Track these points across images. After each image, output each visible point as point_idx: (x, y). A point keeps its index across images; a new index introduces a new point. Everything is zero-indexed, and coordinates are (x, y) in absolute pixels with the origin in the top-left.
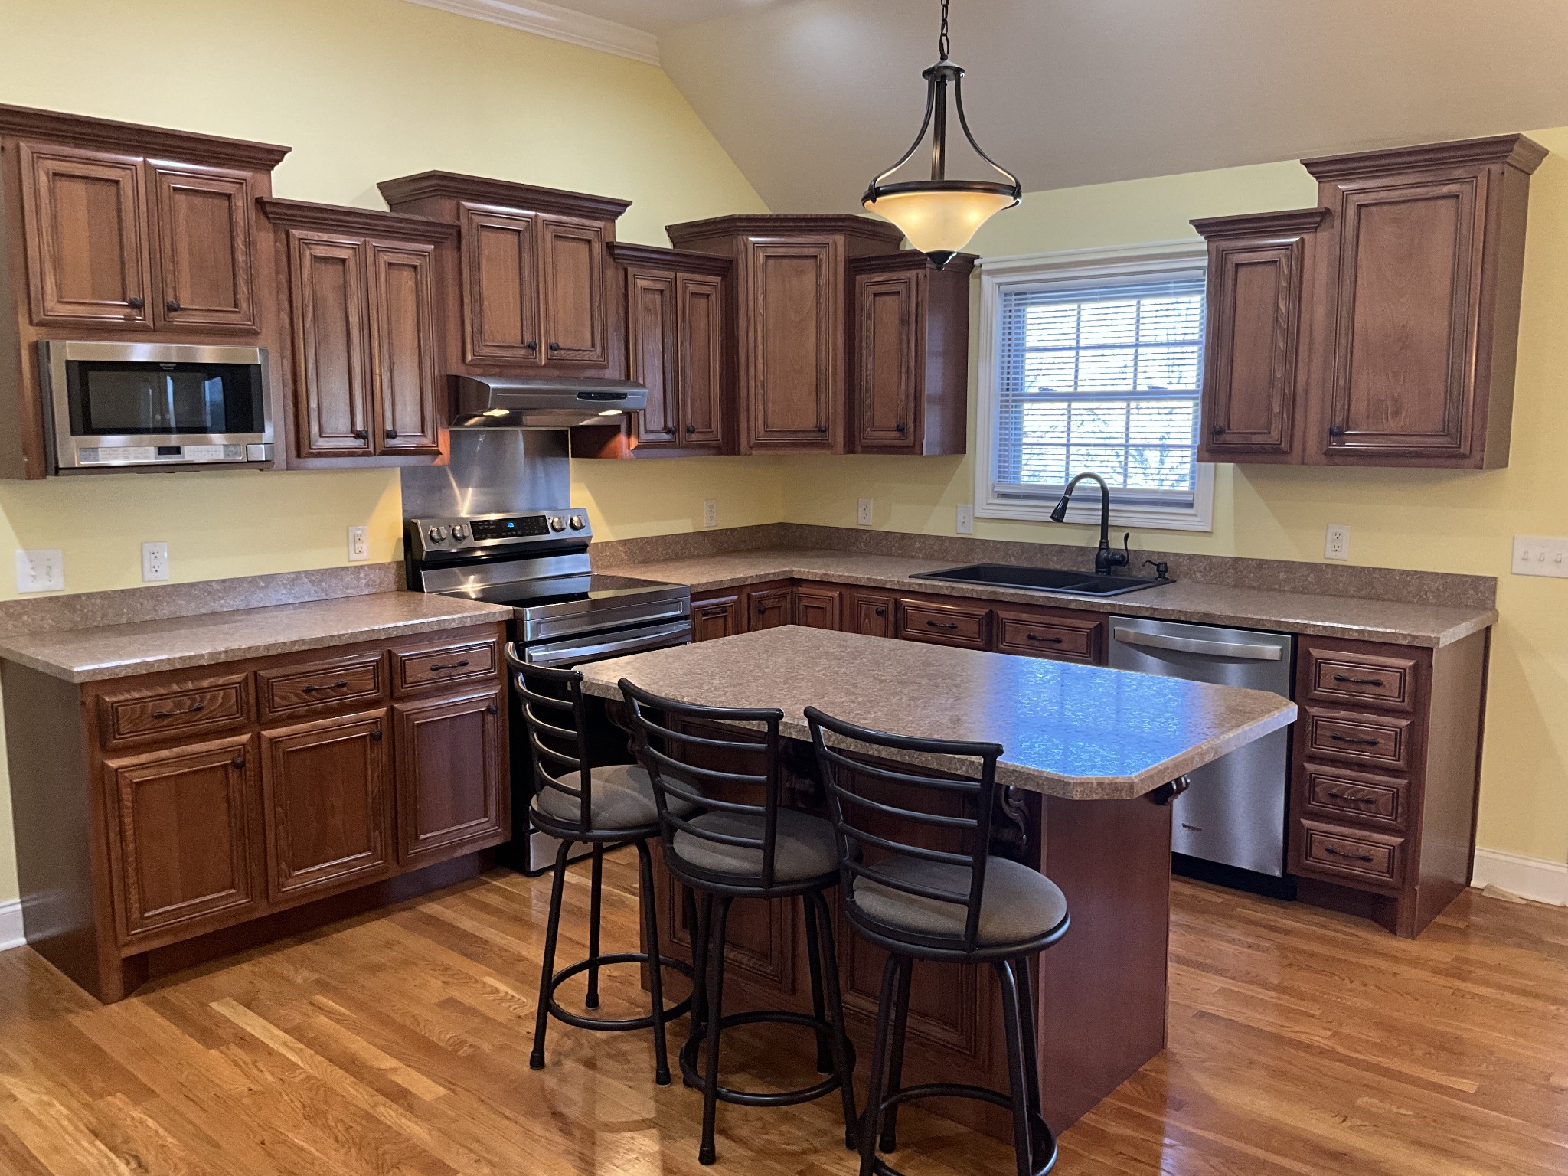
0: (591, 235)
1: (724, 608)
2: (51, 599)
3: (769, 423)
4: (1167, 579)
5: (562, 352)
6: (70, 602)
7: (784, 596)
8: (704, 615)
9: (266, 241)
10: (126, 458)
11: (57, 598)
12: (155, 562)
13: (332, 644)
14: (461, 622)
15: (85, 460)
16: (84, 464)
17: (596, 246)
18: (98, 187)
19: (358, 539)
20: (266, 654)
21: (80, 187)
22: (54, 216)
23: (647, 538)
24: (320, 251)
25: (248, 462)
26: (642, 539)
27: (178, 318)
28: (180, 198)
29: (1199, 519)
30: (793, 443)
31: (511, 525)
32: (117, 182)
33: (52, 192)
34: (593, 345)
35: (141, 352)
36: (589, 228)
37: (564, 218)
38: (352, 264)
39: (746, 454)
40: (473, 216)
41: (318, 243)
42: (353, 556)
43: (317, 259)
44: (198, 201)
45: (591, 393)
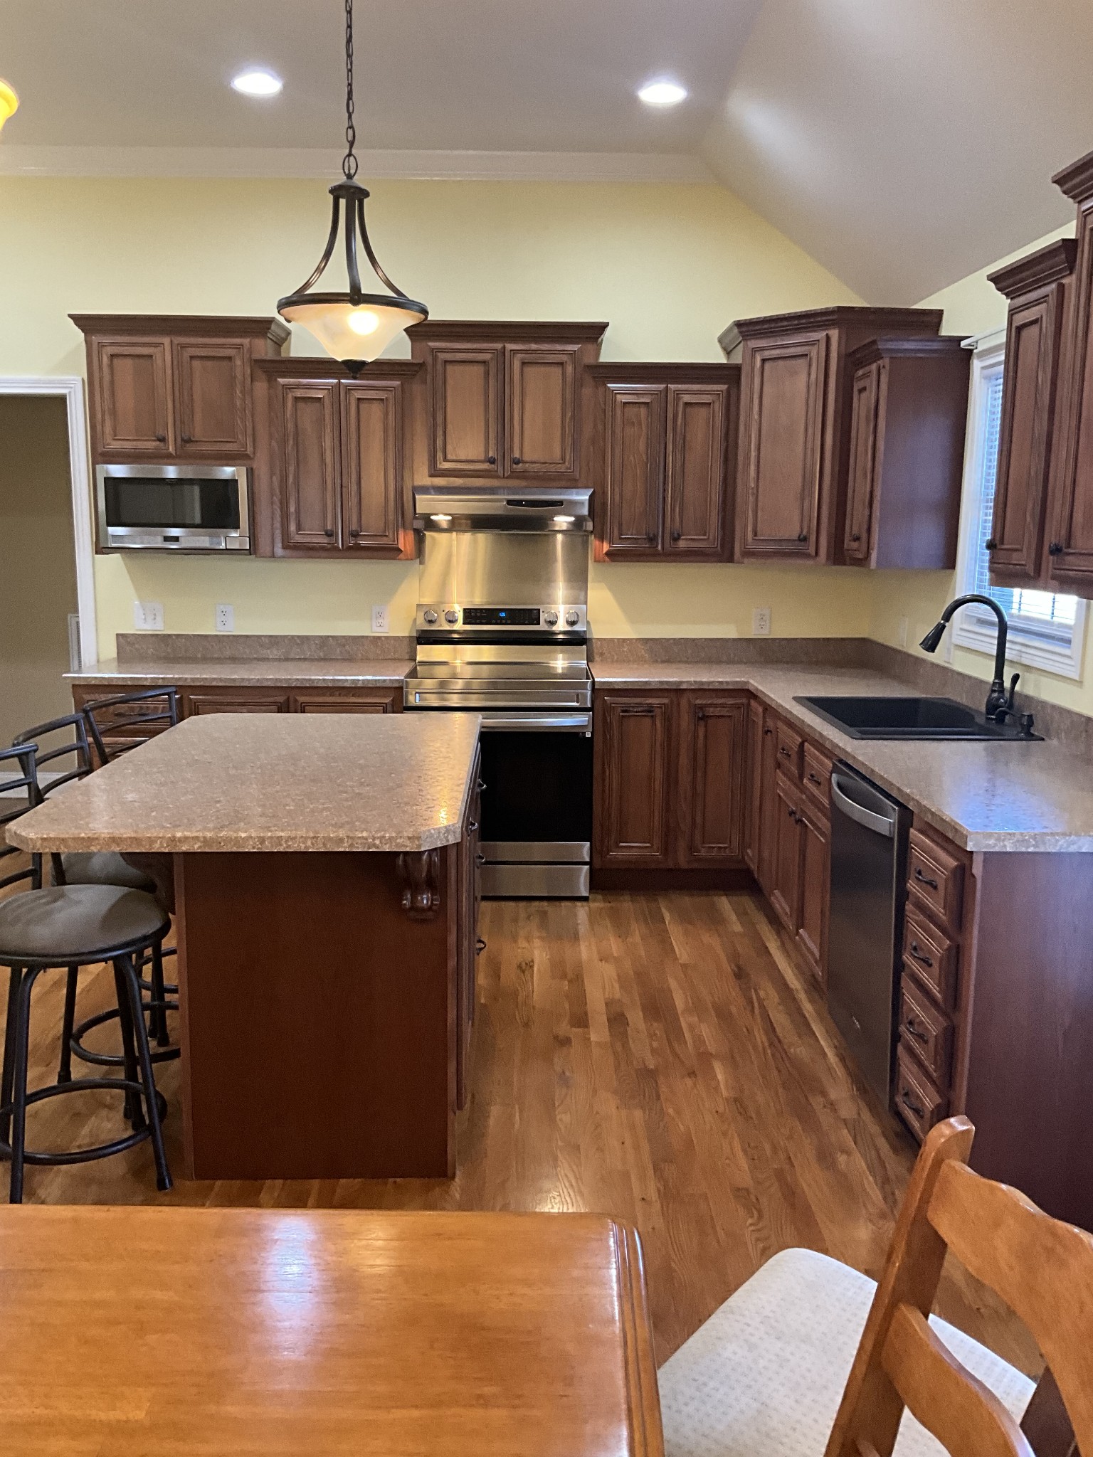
0: (564, 358)
1: (650, 709)
2: (152, 635)
3: (759, 533)
4: (1033, 735)
5: (527, 465)
6: (165, 638)
7: (738, 707)
8: (623, 711)
9: (261, 387)
10: (142, 543)
11: (157, 635)
12: (223, 618)
13: (242, 685)
14: (363, 683)
15: (115, 543)
16: (114, 545)
17: (570, 369)
18: (142, 361)
19: (380, 615)
20: (192, 684)
21: (129, 362)
22: (112, 382)
23: (674, 639)
24: (299, 393)
25: (226, 549)
26: (668, 640)
27: (191, 448)
28: (196, 363)
29: (1073, 663)
30: (775, 553)
31: (503, 615)
32: (151, 356)
33: (111, 366)
34: (563, 458)
35: (171, 472)
36: (563, 352)
37: (534, 346)
38: (327, 402)
39: (739, 563)
40: (439, 354)
41: (298, 386)
42: (376, 629)
43: (296, 399)
44: (209, 363)
45: (522, 501)
